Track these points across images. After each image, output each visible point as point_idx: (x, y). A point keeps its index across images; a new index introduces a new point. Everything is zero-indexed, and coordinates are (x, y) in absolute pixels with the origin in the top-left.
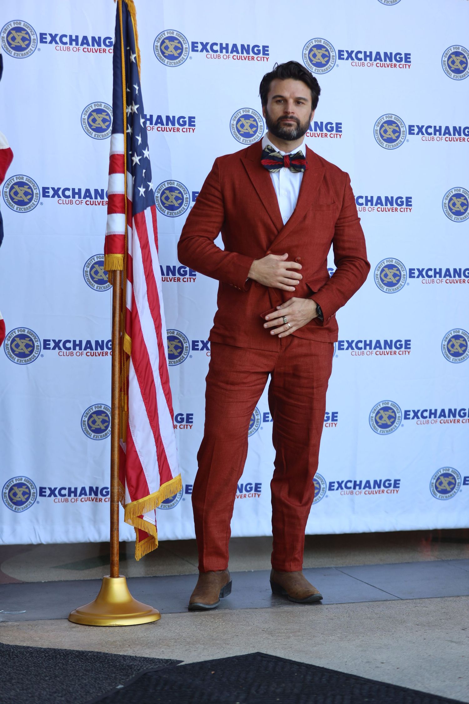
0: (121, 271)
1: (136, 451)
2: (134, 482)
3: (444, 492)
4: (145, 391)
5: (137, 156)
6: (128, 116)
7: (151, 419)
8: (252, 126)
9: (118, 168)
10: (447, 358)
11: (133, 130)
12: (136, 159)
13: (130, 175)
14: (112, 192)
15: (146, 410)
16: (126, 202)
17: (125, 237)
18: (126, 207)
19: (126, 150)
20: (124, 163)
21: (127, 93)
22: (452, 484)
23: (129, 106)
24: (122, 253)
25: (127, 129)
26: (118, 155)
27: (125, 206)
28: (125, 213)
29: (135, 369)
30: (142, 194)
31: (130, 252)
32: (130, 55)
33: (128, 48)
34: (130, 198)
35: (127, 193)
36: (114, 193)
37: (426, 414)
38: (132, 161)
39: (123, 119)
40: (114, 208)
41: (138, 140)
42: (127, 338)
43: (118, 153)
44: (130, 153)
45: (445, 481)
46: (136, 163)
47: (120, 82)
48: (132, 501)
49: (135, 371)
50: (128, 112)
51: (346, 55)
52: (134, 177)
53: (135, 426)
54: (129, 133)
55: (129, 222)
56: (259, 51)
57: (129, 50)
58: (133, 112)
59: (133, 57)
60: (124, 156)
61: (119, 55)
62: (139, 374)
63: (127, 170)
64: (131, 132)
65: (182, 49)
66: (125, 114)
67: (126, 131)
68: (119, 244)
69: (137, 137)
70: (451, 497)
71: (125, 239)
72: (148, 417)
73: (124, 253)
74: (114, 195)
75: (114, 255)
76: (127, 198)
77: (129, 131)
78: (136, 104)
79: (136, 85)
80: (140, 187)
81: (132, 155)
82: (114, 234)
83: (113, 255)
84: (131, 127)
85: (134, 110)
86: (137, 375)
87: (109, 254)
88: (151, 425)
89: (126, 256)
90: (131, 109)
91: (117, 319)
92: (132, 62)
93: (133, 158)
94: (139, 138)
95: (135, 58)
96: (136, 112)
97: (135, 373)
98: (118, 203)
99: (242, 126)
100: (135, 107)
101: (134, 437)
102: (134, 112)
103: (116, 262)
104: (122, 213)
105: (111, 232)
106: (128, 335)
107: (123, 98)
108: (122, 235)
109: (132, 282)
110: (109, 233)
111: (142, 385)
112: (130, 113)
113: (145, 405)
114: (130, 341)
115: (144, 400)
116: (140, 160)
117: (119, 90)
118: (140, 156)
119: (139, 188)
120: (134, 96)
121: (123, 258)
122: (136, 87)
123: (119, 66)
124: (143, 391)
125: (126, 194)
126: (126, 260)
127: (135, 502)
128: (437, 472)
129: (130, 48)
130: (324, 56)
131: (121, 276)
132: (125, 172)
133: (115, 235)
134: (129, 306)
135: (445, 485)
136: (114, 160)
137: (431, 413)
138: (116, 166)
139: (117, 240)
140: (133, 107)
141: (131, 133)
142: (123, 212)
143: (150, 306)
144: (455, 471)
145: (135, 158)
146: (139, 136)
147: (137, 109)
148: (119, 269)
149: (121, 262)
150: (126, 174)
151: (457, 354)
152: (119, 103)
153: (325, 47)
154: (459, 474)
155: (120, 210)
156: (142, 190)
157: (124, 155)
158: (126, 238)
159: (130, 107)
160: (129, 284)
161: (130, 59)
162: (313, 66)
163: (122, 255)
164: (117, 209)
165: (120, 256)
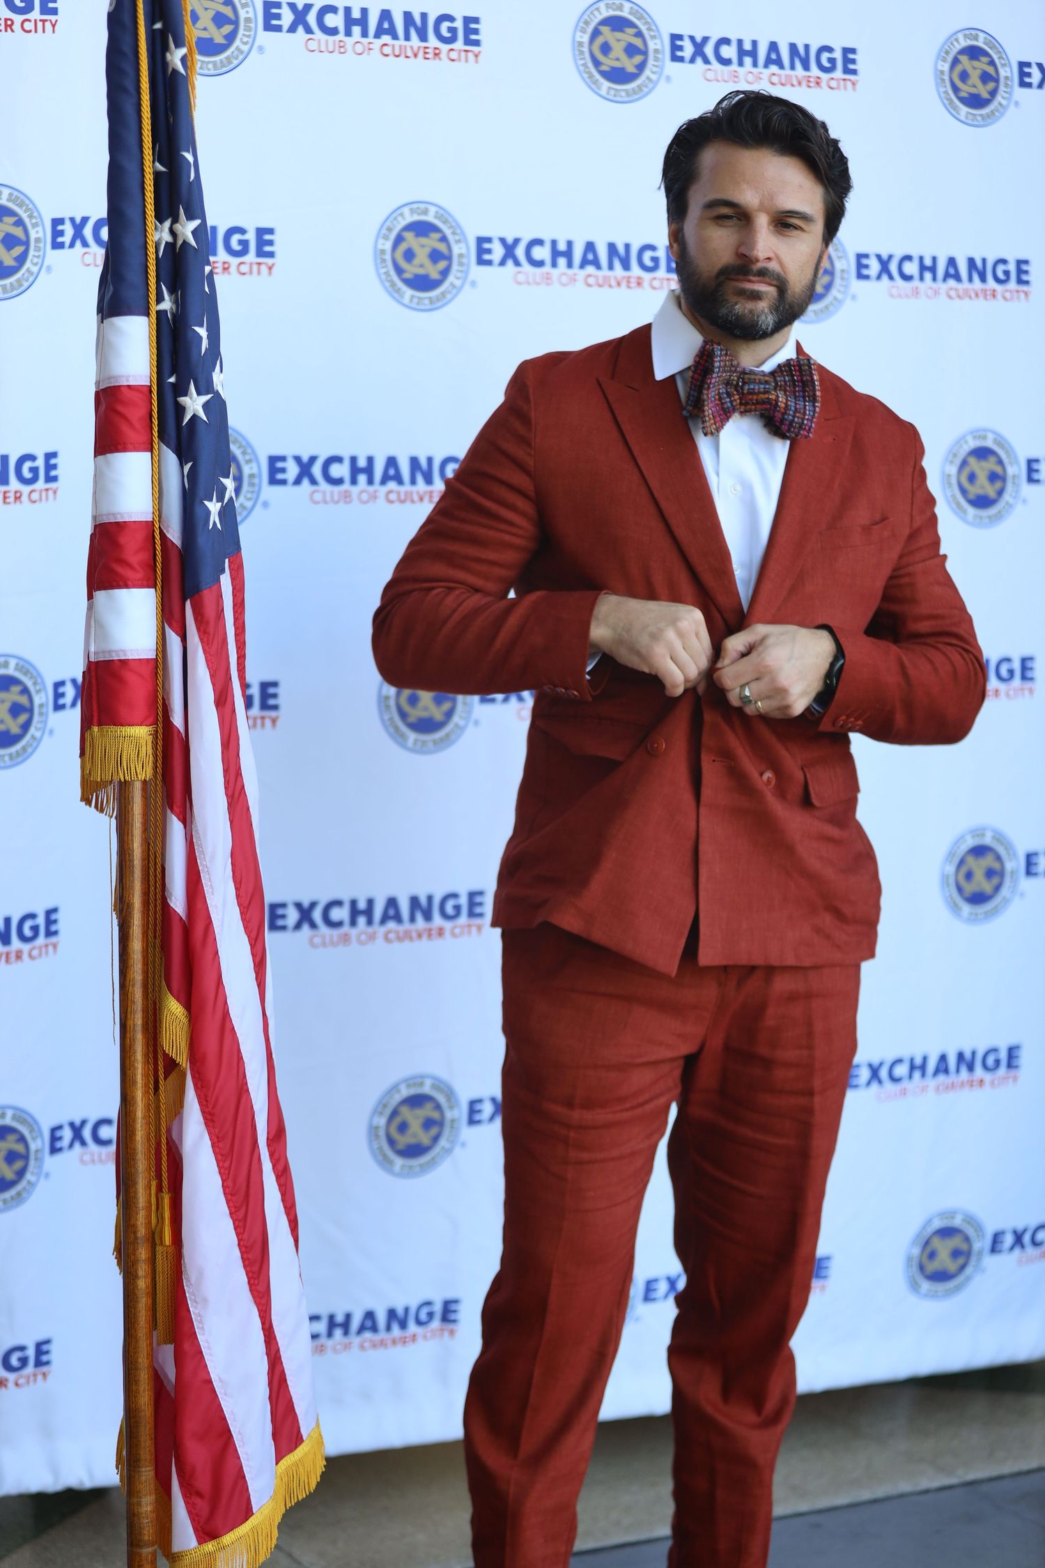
0: (145, 782)
1: (210, 1382)
2: (203, 1482)
3: (940, 1276)
4: (234, 1182)
5: (199, 393)
6: (161, 255)
7: (253, 1273)
8: (435, 256)
9: (131, 435)
10: (955, 909)
11: (181, 304)
12: (194, 404)
13: (171, 458)
14: (113, 514)
15: (239, 1245)
16: (158, 548)
17: (157, 667)
18: (159, 566)
19: (155, 370)
20: (151, 416)
21: (157, 175)
22: (963, 1255)
23: (161, 222)
24: (151, 720)
25: (160, 299)
26: (129, 386)
27: (155, 560)
28: (154, 586)
29: (203, 1112)
30: (215, 523)
31: (177, 720)
32: (166, 48)
33: (158, 26)
34: (174, 535)
35: (160, 516)
36: (120, 520)
37: (901, 1070)
38: (180, 410)
39: (147, 267)
40: (120, 569)
41: (201, 338)
42: (174, 1008)
43: (132, 383)
44: (172, 380)
45: (944, 1248)
46: (195, 417)
47: (132, 140)
48: (201, 1540)
49: (205, 1118)
50: (160, 239)
51: (688, 50)
52: (187, 468)
53: (205, 1301)
54: (165, 311)
55: (169, 616)
56: (453, 30)
57: (163, 33)
58: (180, 242)
59: (176, 57)
60: (151, 392)
61: (127, 49)
62: (217, 1131)
63: (161, 437)
64: (171, 308)
65: (236, 23)
66: (151, 250)
67: (154, 308)
68: (137, 691)
69: (197, 329)
70: (958, 1289)
71: (156, 673)
72: (245, 1266)
73: (155, 723)
74: (117, 523)
75: (123, 729)
76: (161, 533)
77: (167, 305)
78: (190, 217)
79: (188, 151)
80: (211, 500)
81: (180, 390)
82: (123, 658)
83: (119, 729)
84: (172, 291)
85: (183, 234)
86: (210, 1134)
87: (105, 728)
88: (251, 1290)
89: (160, 731)
90: (173, 233)
91: (136, 945)
92: (175, 71)
93: (184, 400)
94: (202, 332)
95: (184, 60)
96: (193, 243)
97: (203, 1127)
98: (133, 551)
99: (409, 255)
100: (187, 229)
101: (204, 1334)
102: (185, 243)
103: (128, 752)
104: (149, 587)
105: (110, 652)
106: (178, 1000)
107: (144, 194)
108: (148, 660)
109: (186, 818)
110: (104, 652)
111: (227, 1164)
112: (166, 243)
113: (236, 1228)
114: (185, 1020)
115: (231, 1214)
116: (206, 406)
117: (130, 166)
118: (207, 393)
119: (206, 503)
120: (184, 190)
121: (150, 739)
122: (189, 156)
123: (129, 84)
124: (230, 1183)
125: (157, 519)
126: (160, 743)
127: (210, 1546)
128: (924, 1227)
129: (164, 25)
130: (631, 50)
131: (146, 797)
132: (156, 447)
133: (124, 662)
134: (178, 902)
135: (944, 1260)
136: (120, 408)
137: (912, 1068)
138: (125, 428)
139: (131, 678)
140: (178, 227)
141: (173, 314)
142: (151, 584)
143: (238, 896)
144: (970, 1219)
145: (191, 398)
146: (201, 326)
147: (194, 233)
148: (140, 777)
149: (147, 750)
150: (156, 453)
151: (978, 899)
152: (132, 213)
153: (633, 25)
154: (979, 1228)
155: (140, 575)
156: (214, 507)
157: (150, 388)
158: (160, 672)
159: (167, 224)
160: (176, 828)
161: (165, 64)
162: (601, 80)
163: (150, 728)
164: (129, 574)
165: (141, 733)
